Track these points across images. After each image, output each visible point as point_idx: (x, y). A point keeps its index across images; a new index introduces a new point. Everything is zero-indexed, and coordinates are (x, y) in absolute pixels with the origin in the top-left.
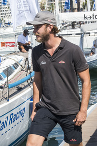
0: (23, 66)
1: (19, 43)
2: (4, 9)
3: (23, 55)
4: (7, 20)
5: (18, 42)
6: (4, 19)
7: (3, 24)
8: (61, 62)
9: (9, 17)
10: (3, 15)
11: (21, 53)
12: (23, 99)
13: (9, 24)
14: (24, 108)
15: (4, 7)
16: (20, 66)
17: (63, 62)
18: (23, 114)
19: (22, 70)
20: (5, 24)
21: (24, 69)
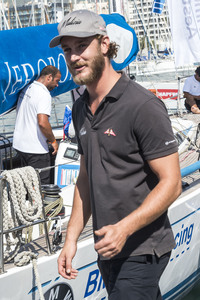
0: (193, 140)
1: (186, 95)
2: (157, 23)
3: (194, 120)
4: (163, 45)
5: (184, 92)
6: (157, 43)
7: (155, 52)
8: (107, 132)
9: (166, 38)
10: (155, 35)
11: (191, 115)
12: (189, 207)
13: (166, 52)
14: (192, 226)
15: (157, 18)
16: (186, 141)
17: (112, 133)
18: (190, 237)
19: (190, 149)
20: (159, 52)
21: (195, 147)
